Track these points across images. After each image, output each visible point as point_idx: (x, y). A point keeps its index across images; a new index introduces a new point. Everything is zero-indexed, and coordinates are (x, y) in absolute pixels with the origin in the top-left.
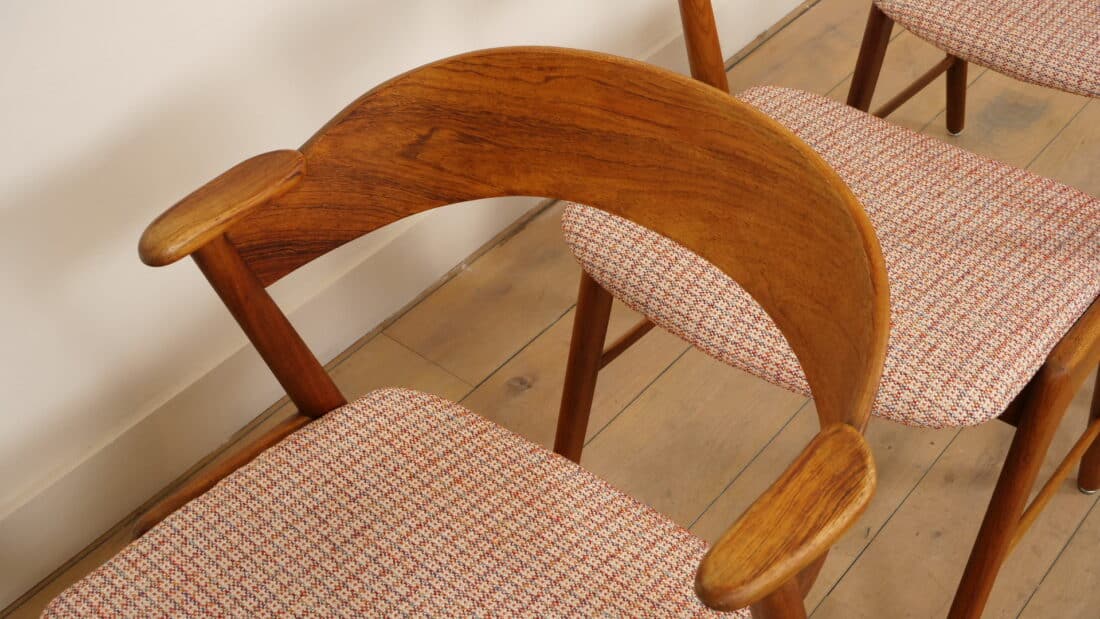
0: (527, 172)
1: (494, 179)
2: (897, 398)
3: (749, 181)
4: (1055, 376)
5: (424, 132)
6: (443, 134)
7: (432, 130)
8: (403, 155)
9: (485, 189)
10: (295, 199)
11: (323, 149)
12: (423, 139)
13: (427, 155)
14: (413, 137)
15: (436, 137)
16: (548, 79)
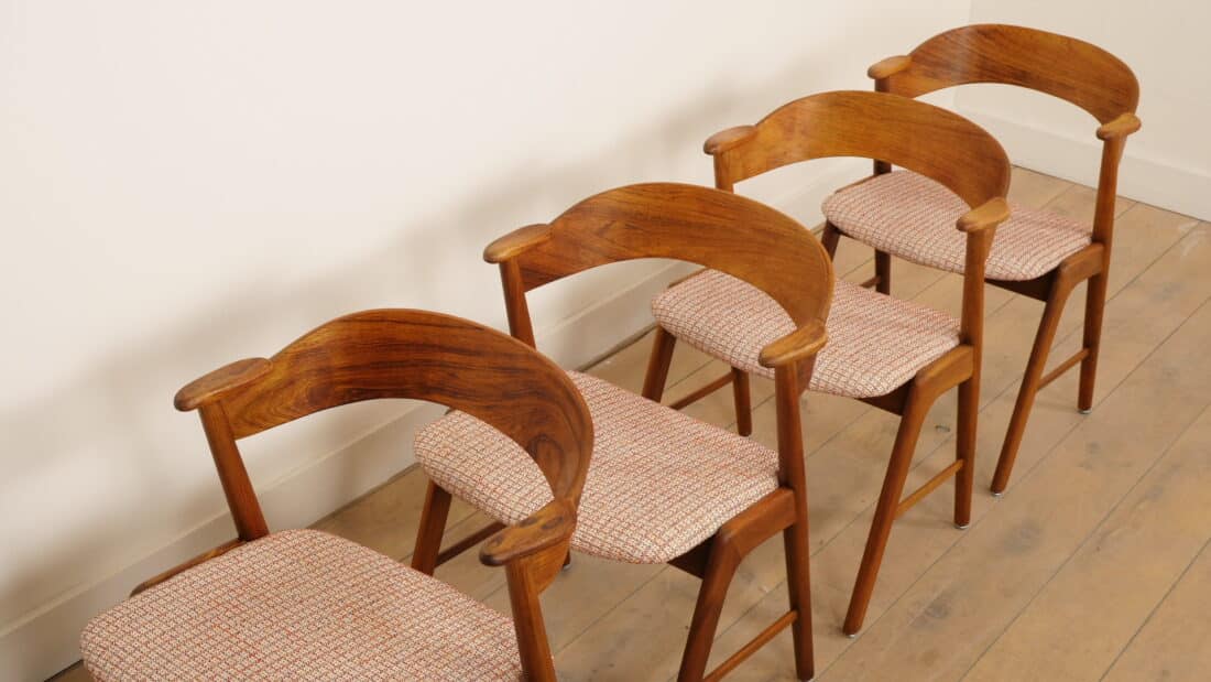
0: (659, 244)
1: (642, 249)
2: (838, 380)
3: (772, 241)
4: (920, 383)
5: (608, 222)
6: (617, 224)
7: (614, 221)
8: (597, 234)
9: (636, 254)
10: (545, 248)
11: (560, 226)
12: (607, 226)
13: (608, 235)
14: (603, 224)
15: (614, 225)
16: (674, 198)
